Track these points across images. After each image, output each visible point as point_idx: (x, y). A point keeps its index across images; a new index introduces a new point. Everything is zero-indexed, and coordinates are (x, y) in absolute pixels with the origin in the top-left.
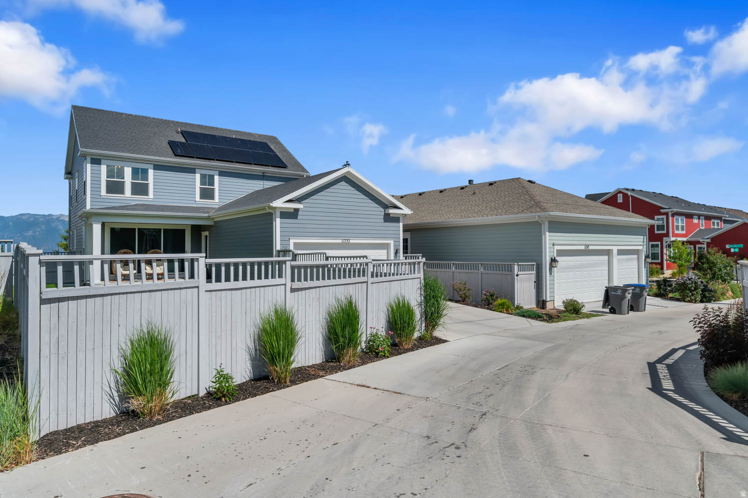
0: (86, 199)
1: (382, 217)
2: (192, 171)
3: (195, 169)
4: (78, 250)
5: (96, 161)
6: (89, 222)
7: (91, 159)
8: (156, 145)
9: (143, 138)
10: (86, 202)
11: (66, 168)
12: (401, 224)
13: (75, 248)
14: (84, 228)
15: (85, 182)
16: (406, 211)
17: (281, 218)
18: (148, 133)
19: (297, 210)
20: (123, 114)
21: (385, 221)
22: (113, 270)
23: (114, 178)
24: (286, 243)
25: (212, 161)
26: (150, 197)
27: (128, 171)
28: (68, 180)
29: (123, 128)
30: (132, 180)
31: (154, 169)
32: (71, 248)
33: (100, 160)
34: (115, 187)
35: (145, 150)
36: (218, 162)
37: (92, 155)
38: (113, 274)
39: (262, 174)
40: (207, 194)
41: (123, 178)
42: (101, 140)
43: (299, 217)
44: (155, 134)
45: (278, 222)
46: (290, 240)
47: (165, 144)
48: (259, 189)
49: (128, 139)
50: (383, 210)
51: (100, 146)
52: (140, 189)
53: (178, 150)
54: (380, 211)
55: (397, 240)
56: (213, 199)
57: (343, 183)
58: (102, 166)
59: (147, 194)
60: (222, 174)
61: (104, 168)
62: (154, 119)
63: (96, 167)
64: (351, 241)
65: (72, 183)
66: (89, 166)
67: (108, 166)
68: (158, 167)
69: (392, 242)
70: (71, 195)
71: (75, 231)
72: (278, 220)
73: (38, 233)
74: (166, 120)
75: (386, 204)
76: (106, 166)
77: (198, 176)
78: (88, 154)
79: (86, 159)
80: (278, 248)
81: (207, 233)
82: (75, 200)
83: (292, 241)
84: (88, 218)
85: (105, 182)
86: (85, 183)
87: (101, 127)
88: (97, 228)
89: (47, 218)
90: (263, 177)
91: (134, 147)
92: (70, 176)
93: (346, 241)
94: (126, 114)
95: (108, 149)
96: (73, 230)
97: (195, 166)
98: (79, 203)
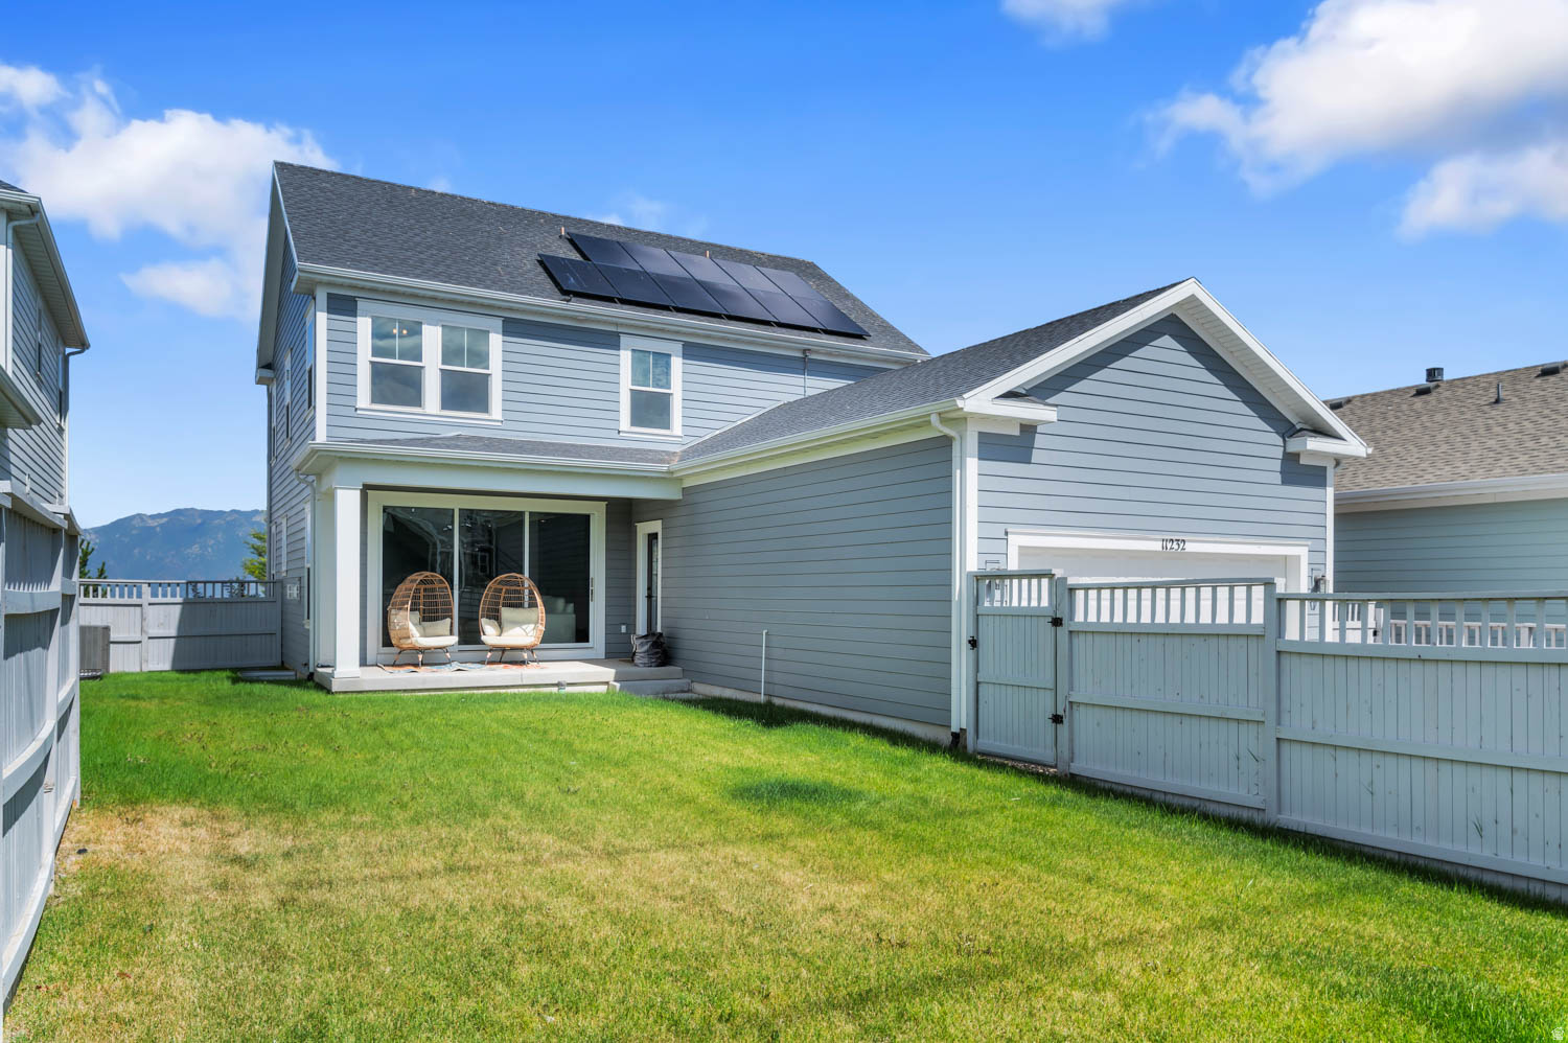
0: (313, 418)
1: (1277, 465)
2: (608, 340)
3: (617, 335)
4: (291, 574)
5: (343, 305)
6: (324, 488)
7: (330, 296)
8: (507, 266)
9: (469, 248)
10: (314, 428)
11: (260, 351)
12: (1330, 492)
13: (284, 568)
14: (308, 508)
15: (310, 371)
16: (1354, 446)
17: (980, 459)
18: (482, 237)
19: (1029, 429)
20: (411, 188)
21: (1285, 482)
22: (392, 634)
23: (394, 357)
24: (998, 546)
25: (665, 312)
26: (494, 417)
27: (432, 338)
28: (265, 387)
29: (412, 221)
30: (443, 363)
31: (505, 333)
32: (273, 572)
33: (353, 301)
34: (397, 384)
35: (479, 275)
36: (680, 315)
37: (329, 284)
38: (391, 645)
39: (800, 355)
40: (652, 409)
41: (419, 358)
42: (355, 247)
43: (1036, 456)
44: (501, 239)
45: (971, 474)
46: (1009, 536)
47: (530, 264)
48: (792, 399)
49: (430, 247)
50: (1280, 441)
51: (353, 260)
52: (465, 392)
53: (568, 279)
54: (1271, 443)
55: (1318, 545)
56: (667, 427)
57: (1166, 340)
58: (359, 319)
59: (484, 408)
60: (693, 351)
61: (364, 325)
62: (494, 204)
63: (342, 321)
64: (1190, 547)
65: (274, 394)
66: (322, 318)
67: (375, 319)
68: (516, 327)
69: (1302, 552)
70: (274, 424)
71: (284, 522)
72: (973, 465)
73: (210, 550)
74: (523, 210)
75: (1290, 422)
76: (370, 320)
77: (625, 357)
78: (320, 283)
79: (314, 299)
80: (973, 564)
81: (656, 526)
82: (285, 436)
83: (1016, 541)
84: (319, 476)
85: (368, 366)
86: (311, 373)
87: (353, 215)
88: (347, 503)
89: (228, 519)
90: (804, 364)
91: (448, 266)
92: (268, 373)
93: (1175, 546)
94: (418, 190)
95: (376, 268)
96: (279, 521)
97: (617, 324)
98: (295, 437)
